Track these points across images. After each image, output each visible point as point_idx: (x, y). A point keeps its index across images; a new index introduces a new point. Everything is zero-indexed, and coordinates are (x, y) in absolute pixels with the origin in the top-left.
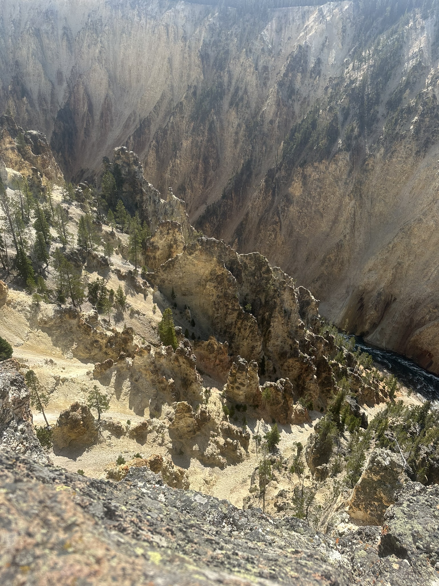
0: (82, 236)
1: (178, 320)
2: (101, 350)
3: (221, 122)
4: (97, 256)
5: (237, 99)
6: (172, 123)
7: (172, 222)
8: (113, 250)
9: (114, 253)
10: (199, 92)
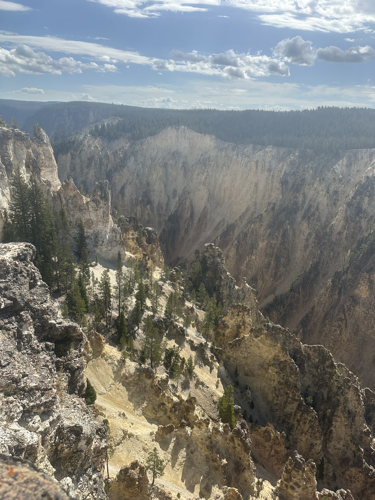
0: (169, 308)
1: (238, 399)
2: (166, 413)
3: (294, 230)
4: (177, 326)
5: (310, 214)
6: (253, 229)
7: (243, 305)
8: (190, 323)
9: (191, 326)
10: (277, 208)
